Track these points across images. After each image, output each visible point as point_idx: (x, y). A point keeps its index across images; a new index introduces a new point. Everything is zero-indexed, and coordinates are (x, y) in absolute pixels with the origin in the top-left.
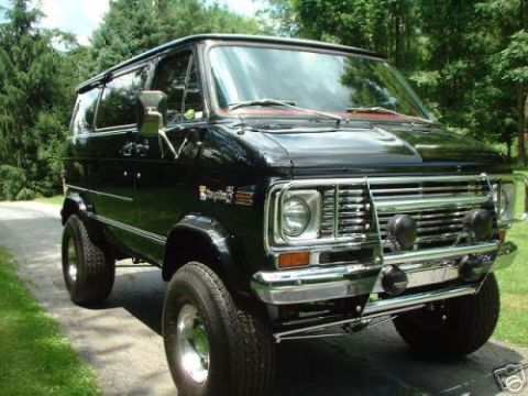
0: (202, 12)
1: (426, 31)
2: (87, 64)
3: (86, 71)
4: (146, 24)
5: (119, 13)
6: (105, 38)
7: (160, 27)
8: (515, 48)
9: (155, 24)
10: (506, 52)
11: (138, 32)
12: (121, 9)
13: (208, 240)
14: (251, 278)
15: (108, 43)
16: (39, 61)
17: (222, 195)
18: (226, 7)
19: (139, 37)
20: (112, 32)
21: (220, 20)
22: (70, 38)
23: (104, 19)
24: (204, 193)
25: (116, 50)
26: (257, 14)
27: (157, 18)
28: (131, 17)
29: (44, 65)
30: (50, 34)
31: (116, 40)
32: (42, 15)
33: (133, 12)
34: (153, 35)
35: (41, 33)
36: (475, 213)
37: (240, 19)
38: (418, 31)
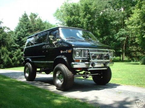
0: (43, 23)
1: (99, 29)
2: (14, 35)
3: (14, 37)
4: (29, 25)
5: (22, 23)
6: (19, 29)
7: (33, 26)
8: (120, 33)
9: (31, 26)
10: (118, 34)
11: (27, 27)
12: (22, 22)
13: (63, 59)
14: (70, 64)
15: (19, 30)
16: (2, 34)
17: (65, 52)
18: (49, 22)
19: (27, 29)
20: (20, 27)
21: (47, 25)
22: (8, 29)
23: (18, 24)
24: (61, 52)
25: (21, 32)
26: (56, 24)
27: (32, 24)
28: (25, 24)
29: (3, 35)
30: (4, 28)
31: (22, 29)
32: (3, 23)
33: (26, 23)
34: (31, 28)
35: (2, 27)
36: (105, 55)
37: (52, 25)
38: (97, 28)
